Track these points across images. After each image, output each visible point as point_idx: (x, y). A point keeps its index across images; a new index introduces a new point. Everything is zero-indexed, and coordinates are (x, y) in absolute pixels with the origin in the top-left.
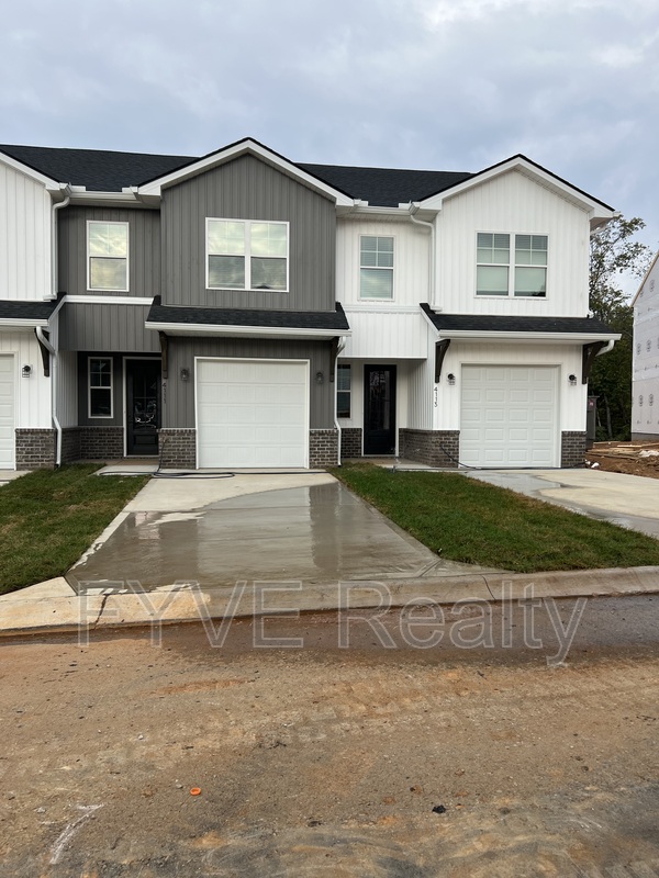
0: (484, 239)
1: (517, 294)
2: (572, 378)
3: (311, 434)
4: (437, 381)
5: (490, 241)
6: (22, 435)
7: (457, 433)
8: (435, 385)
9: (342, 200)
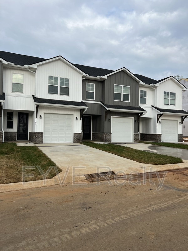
0: (165, 93)
1: (171, 105)
2: (180, 123)
3: (134, 134)
4: (157, 123)
5: (166, 93)
6: (75, 134)
7: (161, 134)
8: (157, 124)
9: (141, 83)
